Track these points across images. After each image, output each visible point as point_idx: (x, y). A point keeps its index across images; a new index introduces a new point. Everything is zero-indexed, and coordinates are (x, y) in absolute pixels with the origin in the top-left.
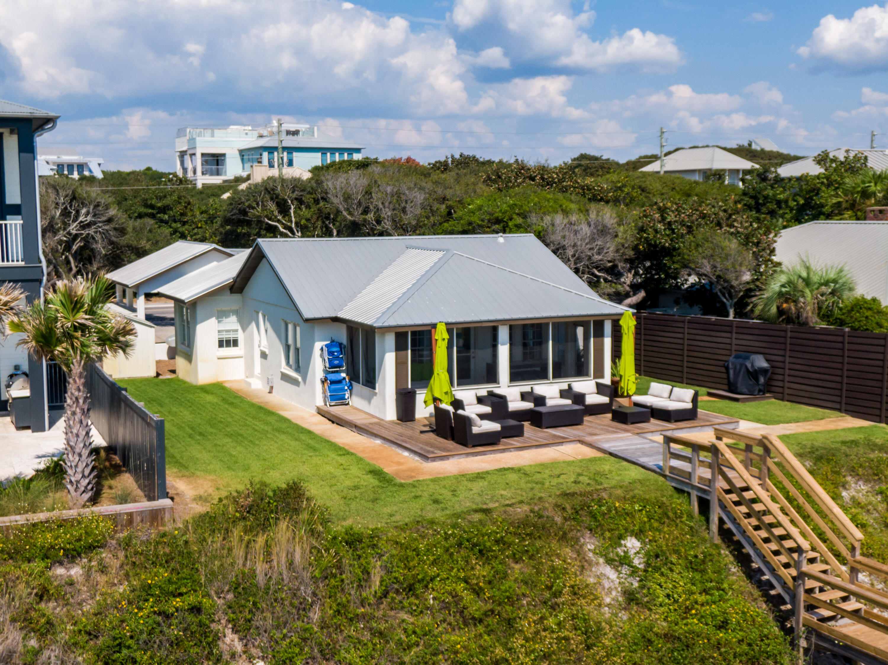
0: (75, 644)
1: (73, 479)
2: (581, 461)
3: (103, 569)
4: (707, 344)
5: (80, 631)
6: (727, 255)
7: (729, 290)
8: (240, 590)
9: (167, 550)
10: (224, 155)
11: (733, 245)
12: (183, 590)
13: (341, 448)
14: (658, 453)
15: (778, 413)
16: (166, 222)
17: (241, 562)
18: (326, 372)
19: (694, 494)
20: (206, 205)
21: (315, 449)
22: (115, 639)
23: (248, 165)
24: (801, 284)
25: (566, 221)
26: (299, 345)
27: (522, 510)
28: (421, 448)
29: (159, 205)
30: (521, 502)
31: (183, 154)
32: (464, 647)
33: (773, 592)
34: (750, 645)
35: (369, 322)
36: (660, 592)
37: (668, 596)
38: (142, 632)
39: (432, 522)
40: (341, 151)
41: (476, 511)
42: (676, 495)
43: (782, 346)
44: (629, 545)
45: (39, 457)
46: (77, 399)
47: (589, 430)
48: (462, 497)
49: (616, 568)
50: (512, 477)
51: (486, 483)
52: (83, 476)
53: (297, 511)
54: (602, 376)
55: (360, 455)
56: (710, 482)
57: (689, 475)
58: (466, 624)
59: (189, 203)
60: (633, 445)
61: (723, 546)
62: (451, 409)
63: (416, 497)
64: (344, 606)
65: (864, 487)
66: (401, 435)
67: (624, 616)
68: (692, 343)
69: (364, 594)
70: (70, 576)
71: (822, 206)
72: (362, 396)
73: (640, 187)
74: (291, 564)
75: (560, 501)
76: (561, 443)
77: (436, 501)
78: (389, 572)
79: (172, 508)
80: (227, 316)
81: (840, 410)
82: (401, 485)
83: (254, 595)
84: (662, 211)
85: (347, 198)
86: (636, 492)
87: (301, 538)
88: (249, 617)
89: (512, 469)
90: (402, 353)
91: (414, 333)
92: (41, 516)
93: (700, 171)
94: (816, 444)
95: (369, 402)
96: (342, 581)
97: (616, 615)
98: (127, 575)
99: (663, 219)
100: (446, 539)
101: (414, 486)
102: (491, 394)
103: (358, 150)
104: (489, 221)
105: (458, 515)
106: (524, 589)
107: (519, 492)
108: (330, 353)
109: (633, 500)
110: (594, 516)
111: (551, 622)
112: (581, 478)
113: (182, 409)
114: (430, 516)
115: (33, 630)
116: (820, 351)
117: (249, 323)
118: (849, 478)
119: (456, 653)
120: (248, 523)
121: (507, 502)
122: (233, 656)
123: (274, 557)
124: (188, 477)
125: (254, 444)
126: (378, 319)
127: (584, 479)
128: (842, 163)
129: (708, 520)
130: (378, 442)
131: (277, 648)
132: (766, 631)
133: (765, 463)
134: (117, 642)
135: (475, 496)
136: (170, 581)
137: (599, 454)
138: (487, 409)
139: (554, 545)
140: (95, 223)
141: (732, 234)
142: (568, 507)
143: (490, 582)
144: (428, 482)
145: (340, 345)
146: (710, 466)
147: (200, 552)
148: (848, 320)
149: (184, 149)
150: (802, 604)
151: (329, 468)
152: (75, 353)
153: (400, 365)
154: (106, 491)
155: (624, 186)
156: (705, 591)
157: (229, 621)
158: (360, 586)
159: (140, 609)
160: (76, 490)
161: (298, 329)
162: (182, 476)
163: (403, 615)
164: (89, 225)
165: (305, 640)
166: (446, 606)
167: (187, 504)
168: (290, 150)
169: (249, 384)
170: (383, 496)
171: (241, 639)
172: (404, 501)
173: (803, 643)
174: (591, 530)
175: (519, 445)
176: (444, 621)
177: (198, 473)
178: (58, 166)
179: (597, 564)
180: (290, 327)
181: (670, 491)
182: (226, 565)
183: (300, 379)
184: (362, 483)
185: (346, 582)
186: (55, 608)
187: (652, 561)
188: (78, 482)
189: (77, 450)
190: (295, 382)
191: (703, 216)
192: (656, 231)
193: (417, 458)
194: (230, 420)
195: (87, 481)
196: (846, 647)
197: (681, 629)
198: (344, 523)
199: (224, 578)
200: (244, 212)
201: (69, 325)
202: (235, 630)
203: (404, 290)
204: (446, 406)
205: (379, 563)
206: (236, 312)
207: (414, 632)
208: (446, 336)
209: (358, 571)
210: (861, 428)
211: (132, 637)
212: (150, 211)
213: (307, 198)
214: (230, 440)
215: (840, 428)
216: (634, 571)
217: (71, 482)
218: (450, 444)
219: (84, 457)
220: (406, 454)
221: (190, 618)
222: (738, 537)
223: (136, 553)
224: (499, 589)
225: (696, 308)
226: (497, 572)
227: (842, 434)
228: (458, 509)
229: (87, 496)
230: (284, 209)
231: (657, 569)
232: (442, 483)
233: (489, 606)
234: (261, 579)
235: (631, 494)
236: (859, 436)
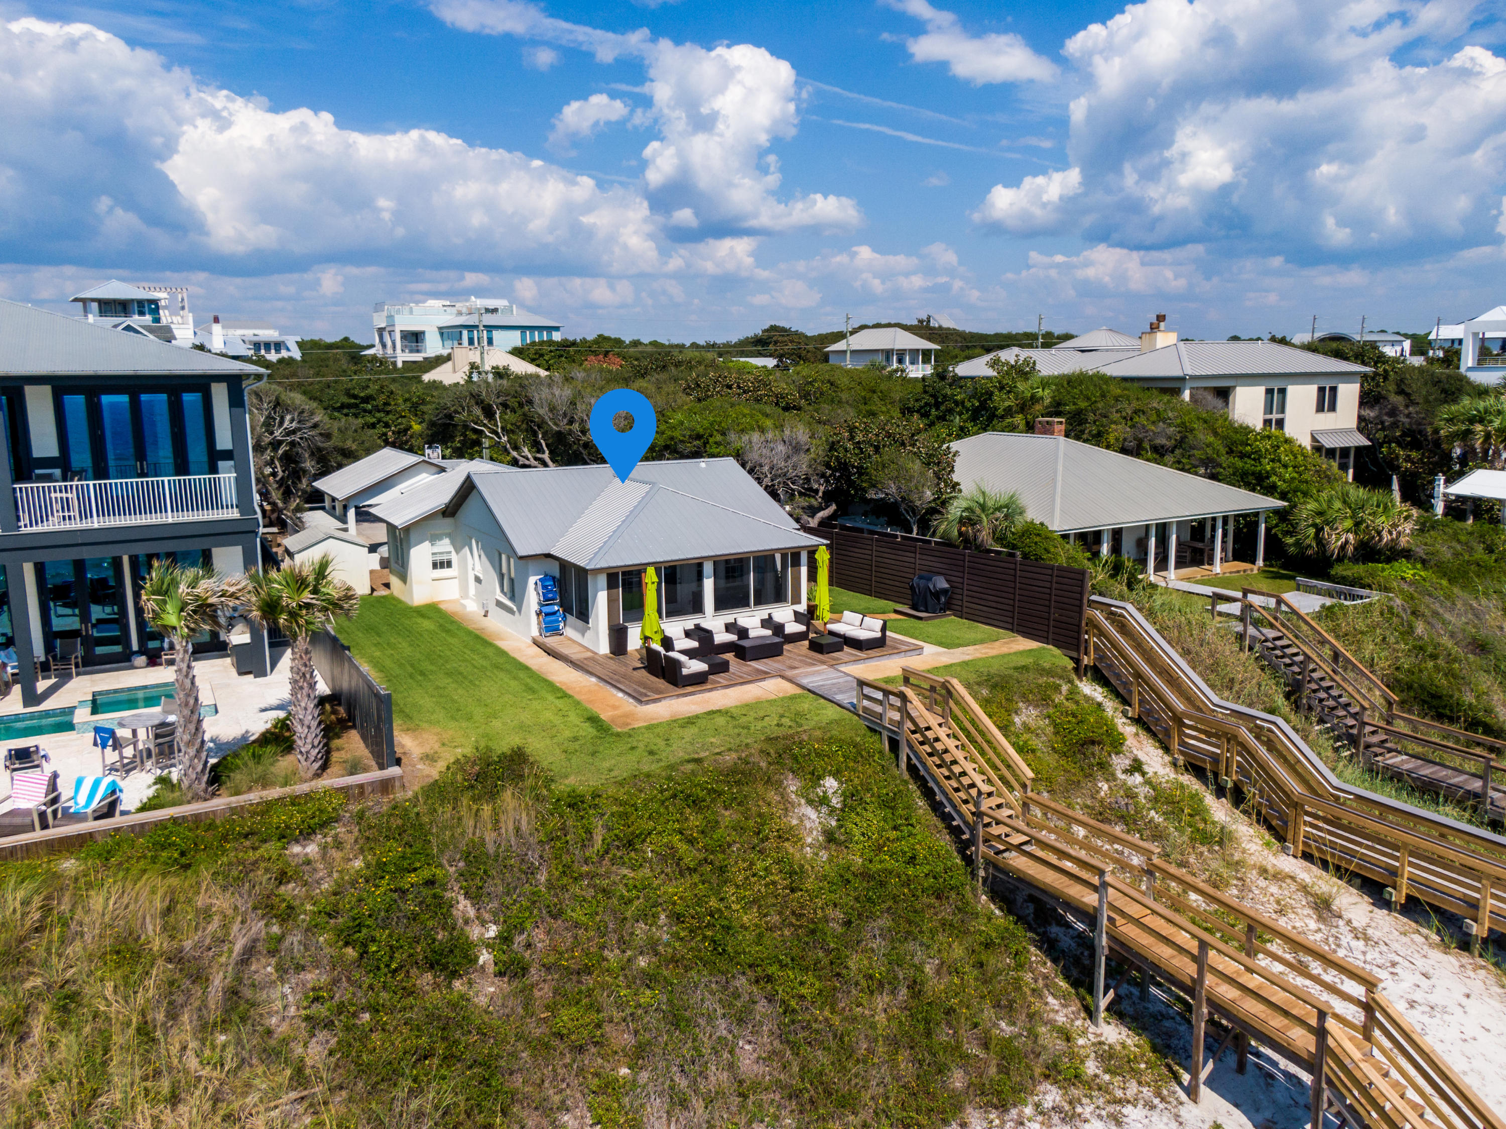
0: (316, 926)
1: (303, 750)
2: (782, 699)
3: (339, 844)
4: (893, 562)
5: (320, 912)
6: (912, 477)
7: (913, 510)
8: (471, 858)
9: (400, 822)
10: (423, 333)
11: (916, 466)
12: (418, 865)
13: (559, 690)
14: (852, 689)
15: (957, 634)
16: (370, 412)
17: (471, 830)
18: (540, 604)
19: (885, 734)
20: (409, 392)
21: (532, 690)
22: (354, 919)
23: (449, 343)
24: (978, 511)
25: (763, 439)
26: (513, 575)
27: (730, 758)
28: (635, 690)
29: (362, 395)
30: (730, 750)
31: (381, 331)
32: (681, 898)
33: (954, 823)
34: (935, 878)
35: (582, 564)
36: (856, 832)
37: (863, 834)
38: (379, 910)
39: (648, 776)
40: (540, 329)
41: (688, 761)
42: (869, 734)
43: (961, 569)
44: (827, 785)
45: (264, 710)
46: (304, 674)
47: (788, 662)
48: (674, 747)
49: (816, 808)
50: (721, 721)
51: (696, 730)
52: (313, 747)
53: (521, 777)
54: (799, 602)
55: (577, 697)
56: (900, 724)
57: (881, 716)
58: (682, 874)
59: (392, 393)
60: (828, 679)
61: (911, 781)
62: (662, 650)
63: (633, 748)
64: (569, 867)
65: (1034, 712)
66: (615, 673)
67: (824, 855)
68: (880, 559)
69: (587, 854)
70: (306, 854)
71: (996, 409)
72: (575, 628)
73: (829, 381)
74: (518, 830)
75: (765, 746)
76: (764, 679)
77: (651, 753)
78: (610, 829)
79: (402, 777)
80: (440, 539)
81: (1012, 630)
82: (618, 735)
83: (485, 863)
84: (852, 430)
85: (552, 409)
86: (834, 732)
87: (527, 805)
88: (480, 884)
89: (719, 711)
90: (615, 591)
91: (624, 573)
92: (274, 793)
93: (882, 350)
94: (992, 671)
95: (583, 635)
96: (567, 842)
97: (817, 855)
98: (362, 851)
99: (852, 438)
100: (661, 792)
101: (630, 736)
102: (698, 627)
103: (557, 329)
104: (690, 436)
105: (672, 767)
106: (734, 836)
107: (727, 738)
108: (544, 587)
109: (830, 741)
110: (795, 758)
111: (759, 865)
112: (784, 720)
113: (400, 640)
114: (646, 768)
115: (276, 916)
116: (995, 576)
117: (462, 548)
118: (1021, 704)
119: (674, 904)
120: (477, 792)
121: (717, 750)
122: (466, 922)
123: (502, 825)
124: (414, 730)
125: (475, 685)
126: (591, 560)
127: (786, 721)
128: (1012, 366)
129: (897, 757)
130: (594, 679)
131: (509, 914)
132: (949, 864)
133: (947, 704)
134: (357, 922)
135: (688, 746)
136: (403, 858)
137: (799, 691)
138: (695, 644)
139: (760, 789)
140: (300, 429)
141: (915, 453)
142: (772, 751)
143: (703, 832)
144: (643, 730)
145: (554, 578)
146: (899, 710)
147: (431, 823)
148: (1019, 544)
149: (383, 325)
150: (981, 839)
151: (548, 715)
152: (301, 631)
153: (611, 601)
154: (335, 756)
155: (815, 380)
156: (895, 828)
157: (461, 888)
158: (584, 846)
159: (377, 886)
160: (306, 760)
161: (512, 560)
162: (408, 730)
163: (625, 871)
164: (294, 432)
165: (534, 902)
166: (663, 858)
167: (414, 766)
168: (490, 328)
169: (464, 606)
170: (601, 748)
171: (473, 905)
172: (620, 754)
173: (982, 873)
174: (793, 772)
175: (725, 683)
176: (663, 872)
177: (422, 724)
178: (255, 344)
179: (799, 805)
180: (504, 557)
181: (864, 731)
182: (456, 835)
183: (515, 609)
184: (581, 733)
185: (571, 843)
186: (294, 890)
187: (849, 801)
188: (308, 752)
189: (306, 723)
190: (510, 611)
191: (889, 435)
192: (846, 450)
193: (631, 700)
194: (448, 653)
195: (317, 750)
196: (1019, 879)
197: (875, 867)
198: (567, 782)
199: (455, 847)
200: (450, 417)
201: (294, 605)
202: (467, 895)
203: (614, 528)
204: (657, 646)
205: (601, 823)
206: (449, 535)
207: (635, 887)
208: (656, 579)
209: (581, 831)
210: (1030, 651)
211: (370, 916)
212: (353, 401)
213: (513, 403)
214: (450, 680)
215: (1012, 651)
216: (832, 811)
217: (301, 752)
218: (660, 683)
219: (313, 729)
220: (620, 695)
221: (425, 891)
222: (922, 772)
223: (370, 827)
224: (711, 838)
225: (883, 519)
226: (709, 822)
227: (1014, 658)
228: (672, 760)
229: (317, 765)
230: (489, 413)
231: (852, 809)
232: (656, 731)
233: (702, 856)
234: (491, 848)
235: (829, 735)
236: (1028, 661)
